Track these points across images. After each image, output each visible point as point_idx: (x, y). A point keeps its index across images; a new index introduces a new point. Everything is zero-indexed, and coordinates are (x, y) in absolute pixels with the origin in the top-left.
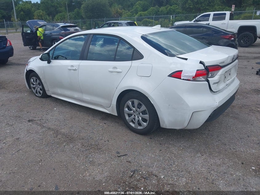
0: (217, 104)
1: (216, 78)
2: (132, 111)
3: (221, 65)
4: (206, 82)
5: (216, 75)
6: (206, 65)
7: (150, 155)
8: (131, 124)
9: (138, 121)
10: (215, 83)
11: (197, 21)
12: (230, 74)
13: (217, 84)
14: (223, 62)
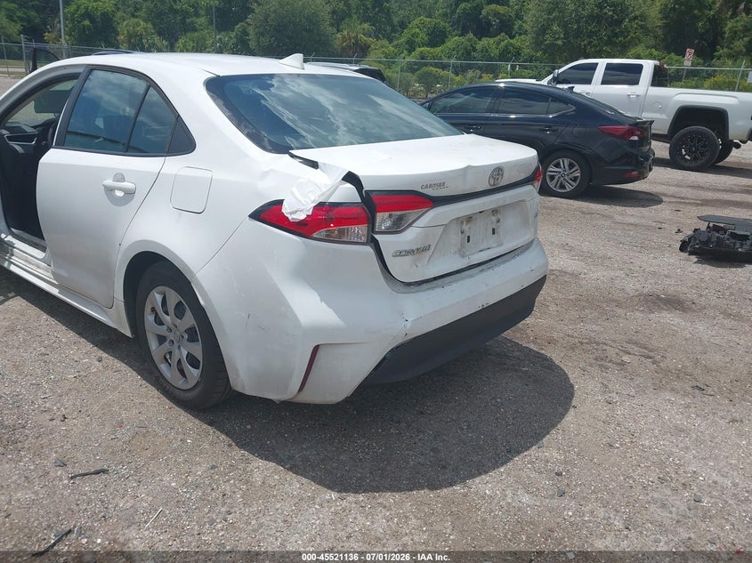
0: (409, 325)
1: (410, 236)
2: (165, 327)
3: (430, 192)
4: (369, 250)
5: (410, 225)
6: (367, 187)
7: (166, 478)
8: (163, 367)
9: (179, 362)
10: (400, 254)
11: (557, 80)
12: (493, 230)
13: (408, 258)
14: (441, 185)
